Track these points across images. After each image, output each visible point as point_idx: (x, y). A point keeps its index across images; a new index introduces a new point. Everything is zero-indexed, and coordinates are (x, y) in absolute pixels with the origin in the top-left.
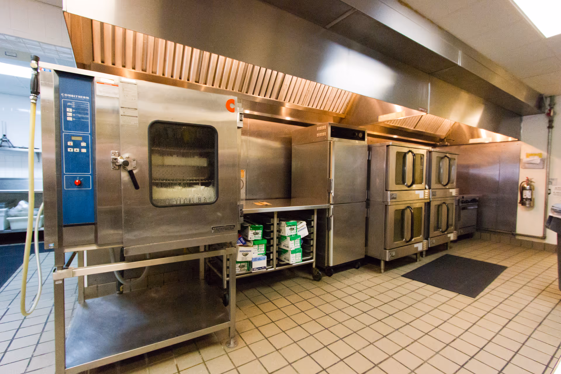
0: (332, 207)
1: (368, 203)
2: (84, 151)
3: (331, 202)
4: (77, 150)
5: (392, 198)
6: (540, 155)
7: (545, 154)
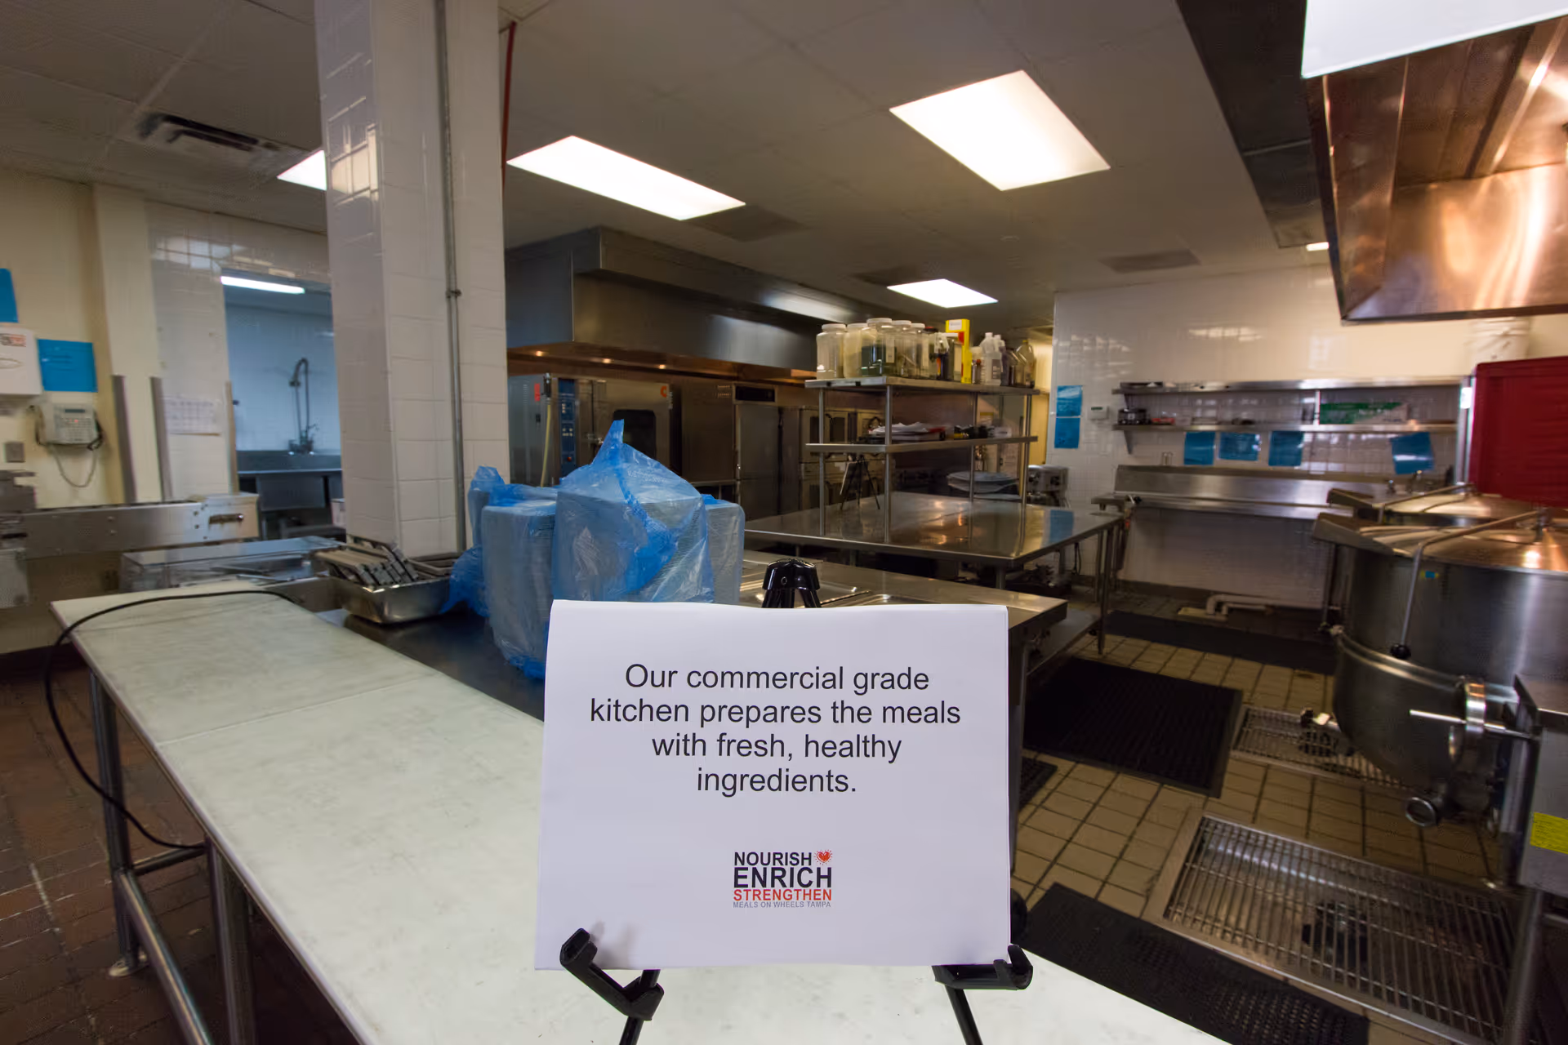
0: (739, 483)
1: (780, 478)
2: (571, 435)
3: (738, 476)
4: (567, 434)
5: (807, 471)
6: (992, 414)
7: (996, 412)
